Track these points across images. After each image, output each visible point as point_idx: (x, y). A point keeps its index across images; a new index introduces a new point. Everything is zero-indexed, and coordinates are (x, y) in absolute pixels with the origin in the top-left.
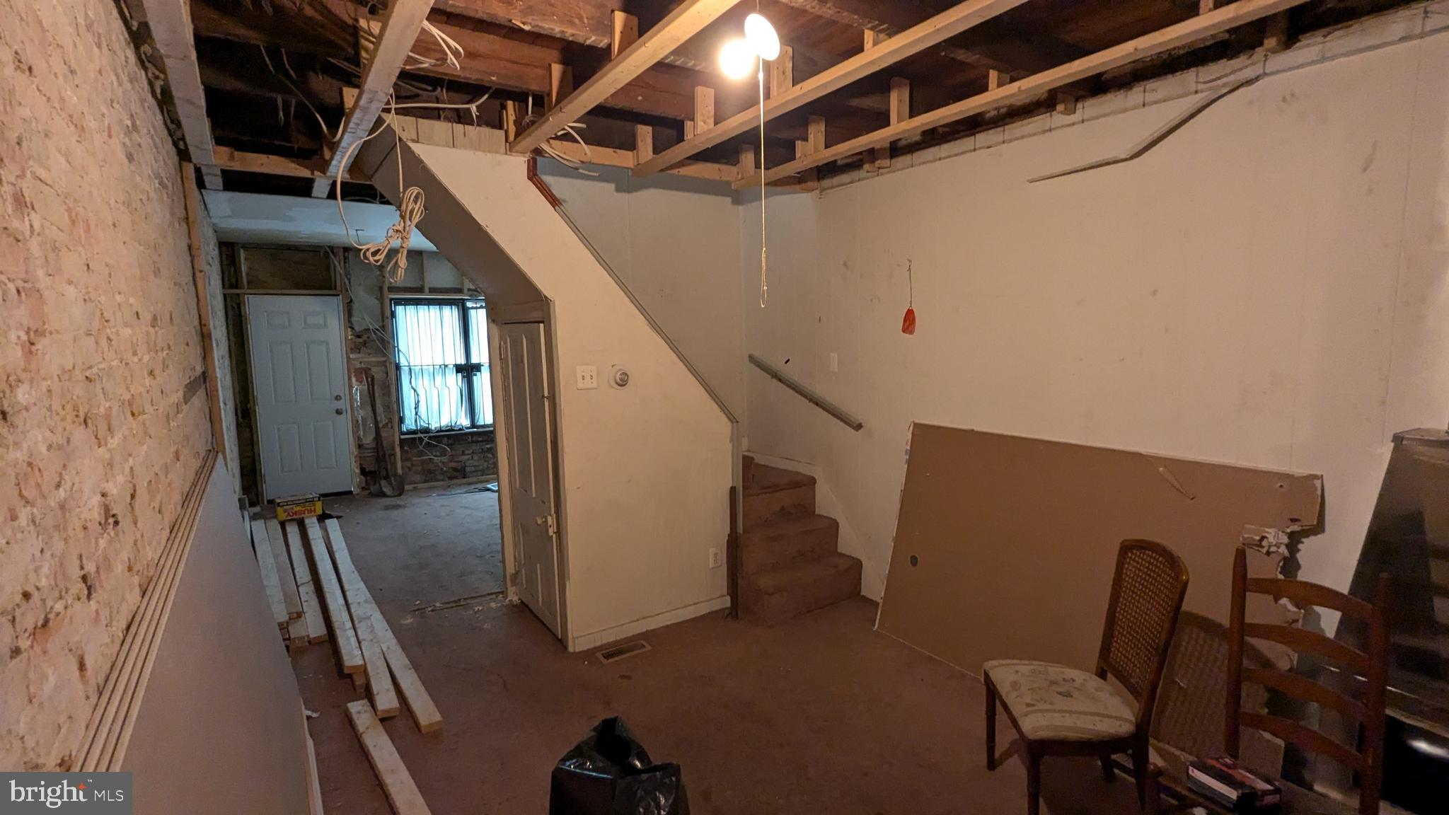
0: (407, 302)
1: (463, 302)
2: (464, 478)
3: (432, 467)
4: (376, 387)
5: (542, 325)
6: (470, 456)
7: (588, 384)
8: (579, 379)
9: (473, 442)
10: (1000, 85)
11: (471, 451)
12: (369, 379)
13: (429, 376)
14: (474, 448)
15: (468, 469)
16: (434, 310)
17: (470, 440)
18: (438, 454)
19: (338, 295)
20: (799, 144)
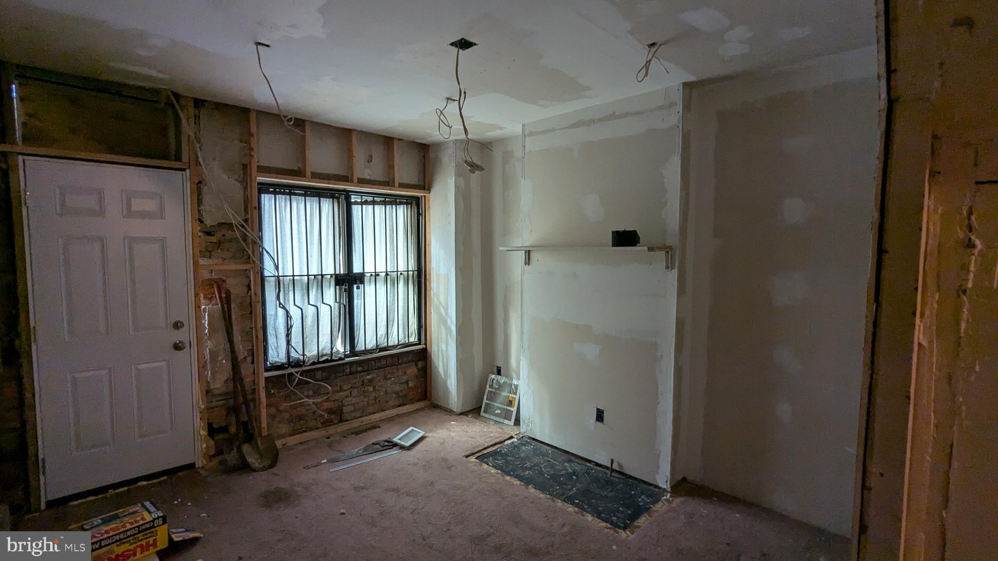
0: (277, 190)
1: (347, 194)
2: (341, 421)
3: (302, 411)
4: (233, 306)
6: (348, 392)
9: (351, 373)
11: (350, 386)
12: (224, 295)
13: (302, 289)
14: (353, 381)
15: (345, 409)
16: (312, 203)
17: (348, 370)
18: (311, 393)
19: (184, 170)
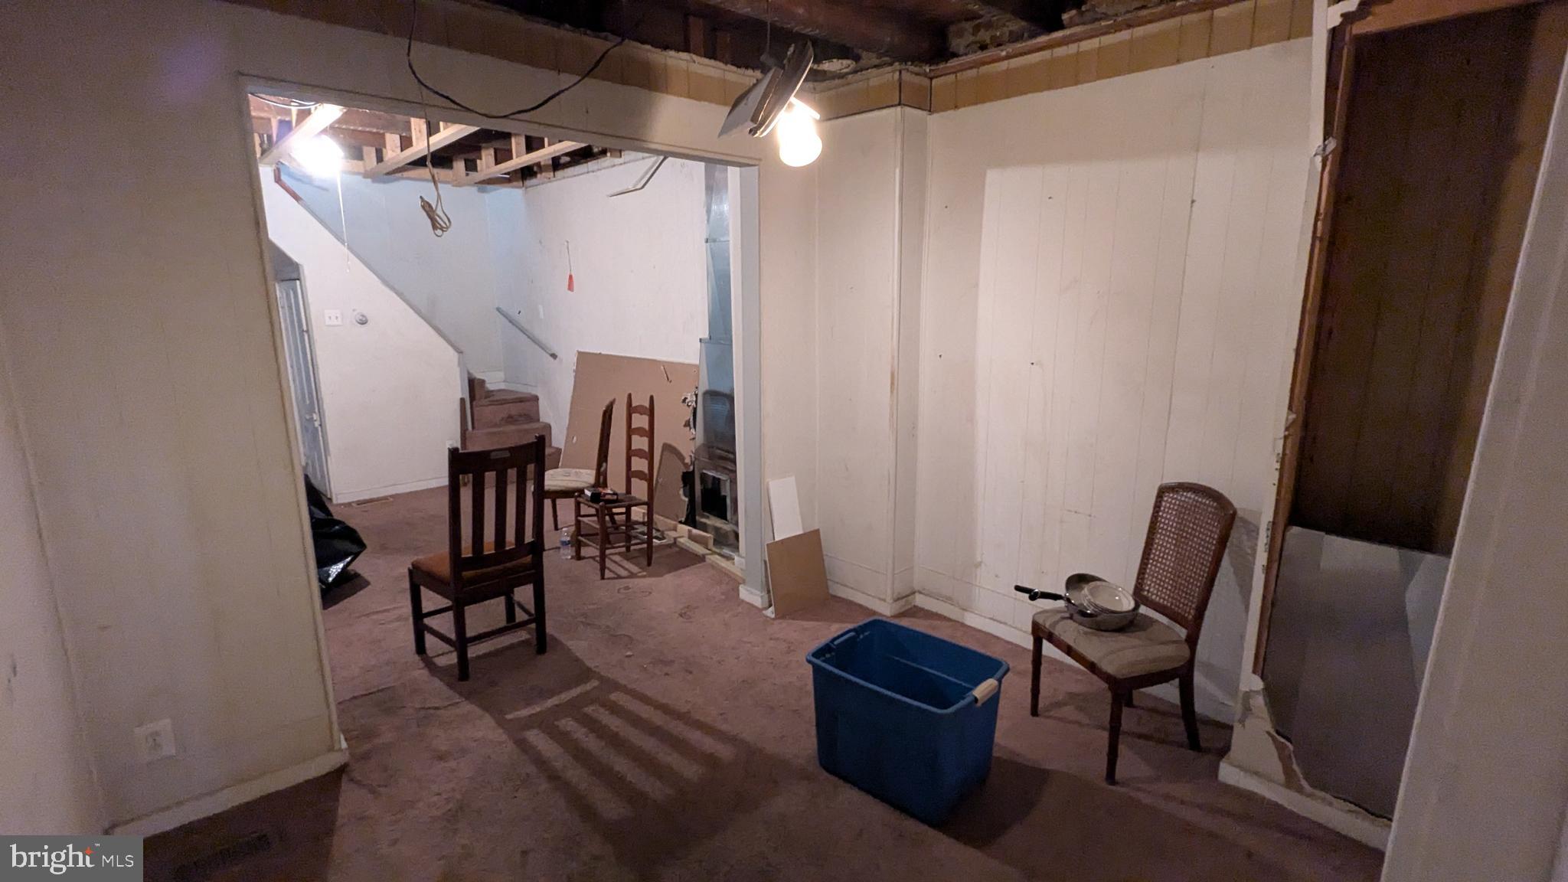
5: (298, 282)
7: (334, 322)
8: (327, 318)
10: (549, 145)
20: (478, 161)
